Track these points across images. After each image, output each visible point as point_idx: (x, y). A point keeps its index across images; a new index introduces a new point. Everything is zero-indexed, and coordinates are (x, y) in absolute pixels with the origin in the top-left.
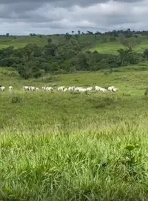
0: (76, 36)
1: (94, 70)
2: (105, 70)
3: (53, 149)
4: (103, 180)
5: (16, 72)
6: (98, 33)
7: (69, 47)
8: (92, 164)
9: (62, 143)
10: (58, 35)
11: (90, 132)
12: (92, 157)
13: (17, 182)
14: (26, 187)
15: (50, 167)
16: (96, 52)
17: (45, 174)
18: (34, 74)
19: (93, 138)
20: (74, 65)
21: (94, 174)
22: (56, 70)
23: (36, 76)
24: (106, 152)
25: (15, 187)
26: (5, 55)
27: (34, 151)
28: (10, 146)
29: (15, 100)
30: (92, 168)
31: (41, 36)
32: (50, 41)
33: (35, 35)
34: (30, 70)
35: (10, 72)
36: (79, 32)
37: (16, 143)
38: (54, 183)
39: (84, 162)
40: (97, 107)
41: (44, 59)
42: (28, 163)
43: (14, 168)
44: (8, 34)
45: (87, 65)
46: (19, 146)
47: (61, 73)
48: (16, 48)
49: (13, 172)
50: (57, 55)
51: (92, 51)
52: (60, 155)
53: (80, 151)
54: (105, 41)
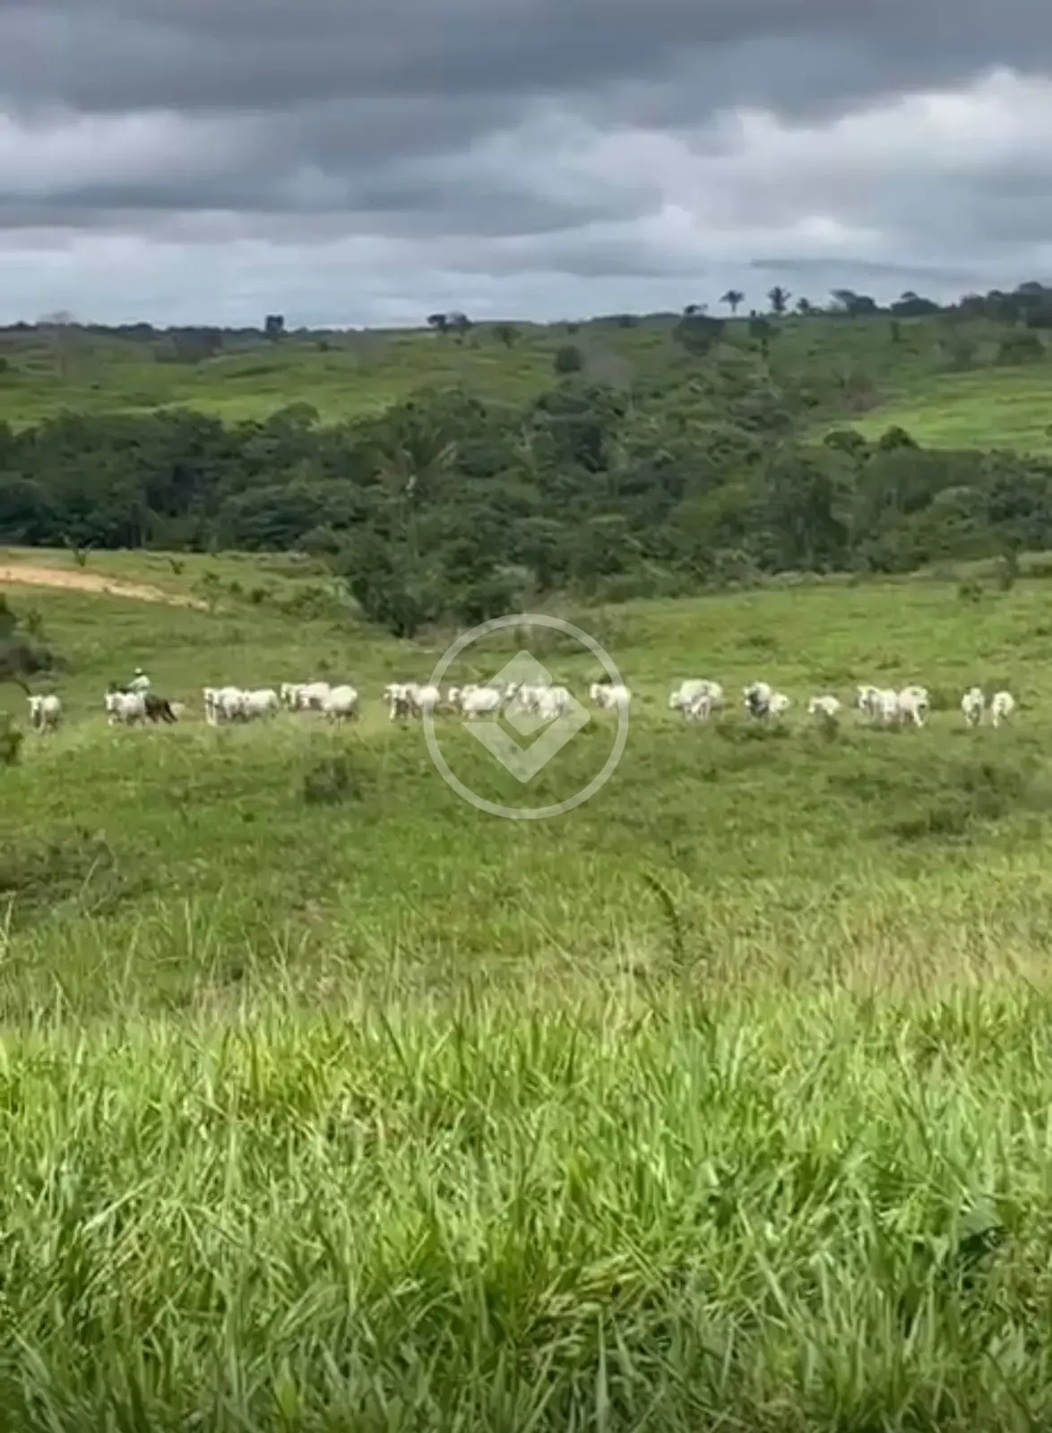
0: (758, 324)
1: (882, 566)
2: (966, 569)
3: (604, 1131)
4: (972, 1351)
5: (336, 589)
6: (914, 307)
7: (704, 406)
8: (885, 1234)
9: (669, 1083)
10: (626, 322)
11: (866, 1010)
12: (889, 1187)
13: (354, 1357)
14: (422, 1395)
15: (588, 1254)
16: (897, 439)
17: (554, 1302)
18: (462, 595)
19: (891, 1050)
20: (740, 530)
21: (905, 1308)
22: (616, 568)
23: (473, 616)
24: (986, 1154)
25: (345, 1395)
26: (255, 467)
27: (473, 1140)
28: (305, 1102)
29: (327, 780)
30: (886, 1266)
31: (505, 332)
32: (568, 362)
33: (463, 323)
34: (434, 572)
35: (288, 590)
36: (777, 297)
37: (341, 1081)
38: (614, 1368)
39: (831, 1221)
40: (909, 832)
41: (531, 494)
42: (432, 1223)
43: (330, 1258)
44: (275, 322)
45: (839, 530)
46: (363, 1107)
47: (647, 590)
48: (328, 419)
49: (323, 1290)
50: (622, 463)
51: (871, 429)
52: (658, 1170)
53: (797, 1142)
54: (963, 360)
